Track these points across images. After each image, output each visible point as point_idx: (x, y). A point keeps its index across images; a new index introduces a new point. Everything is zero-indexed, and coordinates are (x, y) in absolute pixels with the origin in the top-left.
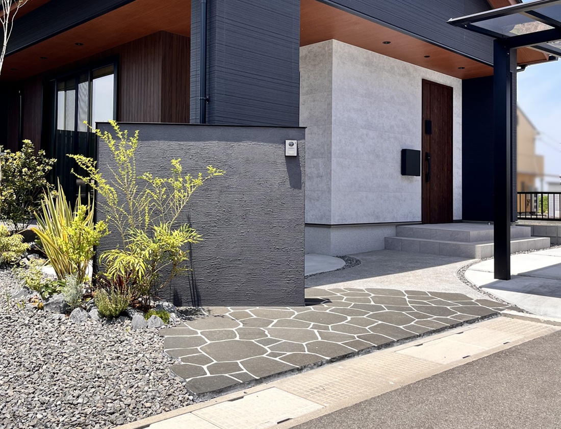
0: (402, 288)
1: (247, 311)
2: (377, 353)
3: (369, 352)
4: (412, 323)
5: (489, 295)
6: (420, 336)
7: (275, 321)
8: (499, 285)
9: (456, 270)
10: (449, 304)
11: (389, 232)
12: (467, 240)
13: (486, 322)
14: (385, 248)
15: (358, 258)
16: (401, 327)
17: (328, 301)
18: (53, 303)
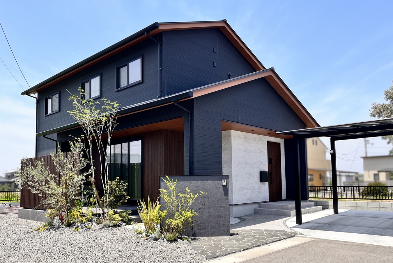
0: (263, 229)
1: (212, 238)
2: (256, 248)
3: (254, 248)
4: (267, 240)
5: (293, 230)
6: (269, 243)
7: (223, 241)
8: (298, 226)
9: (283, 221)
10: (279, 234)
11: (256, 206)
12: (287, 209)
13: (291, 239)
14: (255, 213)
15: (244, 218)
16: (263, 241)
17: (238, 234)
18: (151, 237)
